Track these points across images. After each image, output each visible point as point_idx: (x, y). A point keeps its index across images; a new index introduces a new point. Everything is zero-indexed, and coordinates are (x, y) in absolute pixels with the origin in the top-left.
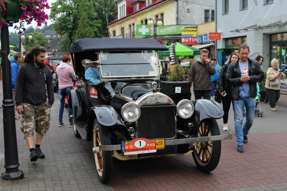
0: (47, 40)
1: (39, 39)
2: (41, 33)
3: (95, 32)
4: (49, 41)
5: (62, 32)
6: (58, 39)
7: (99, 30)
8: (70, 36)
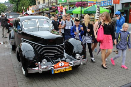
0: (6, 7)
1: (3, 7)
2: (3, 4)
3: (29, 3)
4: (7, 8)
5: (13, 3)
6: (11, 7)
7: (30, 2)
8: (17, 4)
